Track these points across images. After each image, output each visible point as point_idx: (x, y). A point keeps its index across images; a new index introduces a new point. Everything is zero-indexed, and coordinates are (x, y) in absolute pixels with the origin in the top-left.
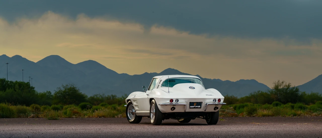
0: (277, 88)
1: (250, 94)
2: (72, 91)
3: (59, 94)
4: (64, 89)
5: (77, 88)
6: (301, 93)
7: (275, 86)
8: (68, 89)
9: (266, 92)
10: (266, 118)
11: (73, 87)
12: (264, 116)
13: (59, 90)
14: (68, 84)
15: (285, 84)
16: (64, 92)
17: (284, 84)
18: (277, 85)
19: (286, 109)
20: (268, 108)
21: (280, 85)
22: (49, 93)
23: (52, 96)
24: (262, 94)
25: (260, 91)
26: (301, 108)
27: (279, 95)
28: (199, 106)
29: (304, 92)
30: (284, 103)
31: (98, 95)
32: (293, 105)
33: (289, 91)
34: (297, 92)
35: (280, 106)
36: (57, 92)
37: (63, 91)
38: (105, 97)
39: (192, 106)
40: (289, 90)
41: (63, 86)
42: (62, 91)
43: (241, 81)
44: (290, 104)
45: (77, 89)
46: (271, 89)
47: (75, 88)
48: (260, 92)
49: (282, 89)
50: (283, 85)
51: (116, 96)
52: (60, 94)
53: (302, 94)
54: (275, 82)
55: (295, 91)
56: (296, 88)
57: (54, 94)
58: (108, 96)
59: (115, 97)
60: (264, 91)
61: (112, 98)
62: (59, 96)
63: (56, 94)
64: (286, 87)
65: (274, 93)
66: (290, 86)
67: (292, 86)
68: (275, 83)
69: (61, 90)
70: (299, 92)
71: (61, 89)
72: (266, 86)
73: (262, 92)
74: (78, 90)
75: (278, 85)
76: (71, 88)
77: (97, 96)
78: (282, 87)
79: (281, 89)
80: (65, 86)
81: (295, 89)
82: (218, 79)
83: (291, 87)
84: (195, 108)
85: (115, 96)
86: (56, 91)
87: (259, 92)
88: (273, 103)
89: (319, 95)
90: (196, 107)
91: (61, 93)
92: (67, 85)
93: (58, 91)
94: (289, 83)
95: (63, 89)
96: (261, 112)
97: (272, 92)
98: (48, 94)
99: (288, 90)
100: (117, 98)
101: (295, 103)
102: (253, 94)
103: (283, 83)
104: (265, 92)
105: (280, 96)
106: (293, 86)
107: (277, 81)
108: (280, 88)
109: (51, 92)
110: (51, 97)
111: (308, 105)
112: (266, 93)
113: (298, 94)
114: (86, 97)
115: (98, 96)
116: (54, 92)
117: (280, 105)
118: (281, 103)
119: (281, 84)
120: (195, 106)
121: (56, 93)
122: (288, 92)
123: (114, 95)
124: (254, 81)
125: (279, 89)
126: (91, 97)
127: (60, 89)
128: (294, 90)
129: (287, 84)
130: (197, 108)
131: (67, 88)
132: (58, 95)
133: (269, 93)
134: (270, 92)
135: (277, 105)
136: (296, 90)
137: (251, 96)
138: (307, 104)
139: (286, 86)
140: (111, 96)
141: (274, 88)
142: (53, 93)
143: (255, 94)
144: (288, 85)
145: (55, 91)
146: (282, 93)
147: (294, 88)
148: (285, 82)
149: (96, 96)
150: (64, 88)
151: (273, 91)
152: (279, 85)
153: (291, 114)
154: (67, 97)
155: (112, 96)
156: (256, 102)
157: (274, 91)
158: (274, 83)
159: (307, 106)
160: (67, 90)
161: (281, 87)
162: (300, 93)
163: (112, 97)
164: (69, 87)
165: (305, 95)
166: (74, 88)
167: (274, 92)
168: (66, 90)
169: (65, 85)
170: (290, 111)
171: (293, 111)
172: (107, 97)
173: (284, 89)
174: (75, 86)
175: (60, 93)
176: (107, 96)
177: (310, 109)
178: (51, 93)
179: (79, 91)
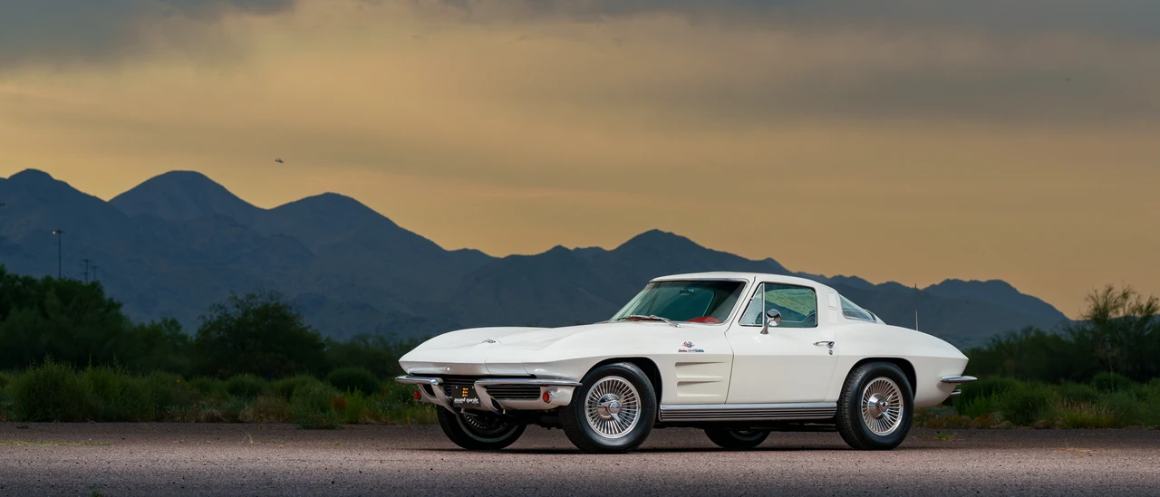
0: (1100, 316)
2: (270, 321)
3: (219, 333)
4: (240, 311)
5: (290, 308)
7: (1096, 309)
8: (254, 311)
9: (1058, 334)
11: (274, 302)
13: (218, 314)
14: (257, 293)
15: (1134, 303)
16: (239, 323)
17: (1132, 300)
18: (1101, 304)
21: (1115, 307)
22: (173, 328)
23: (184, 338)
24: (1040, 343)
27: (1109, 347)
30: (1139, 379)
31: (371, 336)
33: (1150, 331)
35: (1124, 389)
36: (212, 325)
37: (236, 318)
40: (1149, 329)
41: (235, 298)
42: (233, 320)
43: (951, 285)
45: (294, 313)
46: (1078, 322)
47: (285, 306)
48: (1032, 334)
49: (1120, 319)
50: (1127, 307)
52: (222, 333)
54: (1096, 291)
57: (198, 332)
60: (1048, 330)
62: (220, 339)
63: (204, 333)
64: (1137, 314)
65: (1090, 336)
66: (1153, 311)
68: (1094, 299)
69: (227, 315)
71: (229, 312)
73: (1038, 332)
74: (294, 317)
75: (1106, 304)
76: (266, 306)
77: (365, 341)
78: (1121, 314)
79: (1117, 319)
80: (242, 301)
86: (209, 318)
87: (1027, 331)
88: (1095, 379)
91: (229, 330)
92: (253, 296)
93: (215, 318)
94: (1151, 297)
95: (235, 313)
97: (1080, 335)
98: (169, 329)
99: (1147, 326)
102: (1003, 340)
103: (1125, 296)
104: (1049, 333)
105: (1112, 351)
107: (1101, 292)
108: (1112, 315)
109: (181, 323)
110: (177, 344)
112: (1056, 338)
114: (327, 343)
115: (370, 341)
116: (199, 324)
119: (1120, 301)
121: (205, 326)
122: (1147, 333)
124: (1000, 287)
125: (1111, 320)
127: (223, 310)
129: (1144, 303)
131: (252, 308)
132: (216, 335)
133: (1071, 339)
134: (1072, 333)
135: (1113, 386)
137: (994, 348)
139: (1140, 309)
141: (1089, 319)
142: (191, 330)
143: (1013, 339)
144: (1149, 306)
145: (203, 317)
146: (1123, 336)
148: (1134, 293)
149: (362, 343)
150: (238, 306)
151: (1084, 330)
152: (1113, 305)
154: (252, 344)
157: (1089, 328)
158: (1090, 299)
160: (251, 317)
161: (1117, 312)
164: (260, 302)
166: (279, 309)
167: (1092, 332)
168: (245, 314)
169: (241, 296)
173: (1131, 323)
174: (283, 301)
175: (223, 327)
178: (179, 328)
179: (301, 321)
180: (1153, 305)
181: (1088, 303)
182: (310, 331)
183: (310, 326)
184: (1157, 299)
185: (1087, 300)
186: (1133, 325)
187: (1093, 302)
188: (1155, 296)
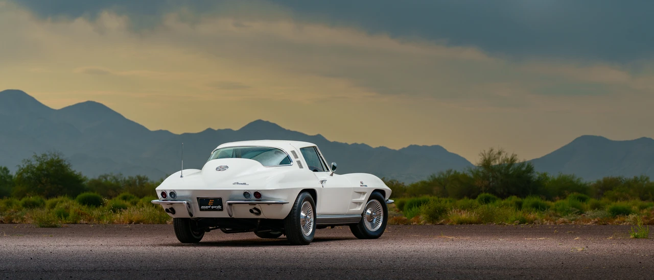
0: (487, 164)
1: (432, 177)
2: (54, 168)
3: (27, 174)
4: (38, 162)
5: (65, 161)
6: (538, 176)
7: (484, 160)
8: (46, 163)
9: (465, 172)
10: (465, 227)
11: (57, 158)
12: (461, 223)
13: (27, 164)
14: (48, 153)
15: (504, 157)
16: (38, 169)
17: (503, 156)
18: (487, 157)
19: (505, 208)
20: (470, 208)
21: (494, 159)
22: (5, 172)
23: (11, 177)
24: (456, 178)
25: (451, 171)
26: (536, 206)
27: (491, 180)
28: (219, 207)
29: (545, 174)
30: (503, 197)
31: (108, 175)
32: (519, 200)
34: (529, 174)
35: (493, 202)
36: (24, 170)
37: (36, 167)
38: (124, 180)
39: (206, 206)
40: (511, 170)
41: (36, 156)
42: (34, 167)
43: (412, 147)
44: (514, 199)
45: (67, 163)
46: (475, 167)
47: (62, 160)
48: (452, 173)
49: (497, 165)
50: (500, 159)
51: (147, 179)
52: (29, 174)
53: (539, 178)
54: (484, 151)
55: (524, 172)
56: (528, 166)
57: (17, 173)
58: (129, 177)
59: (144, 181)
60: (461, 170)
61: (137, 184)
62: (29, 178)
63: (20, 174)
65: (481, 175)
66: (514, 161)
67: (520, 159)
68: (483, 155)
69: (31, 165)
70: (533, 174)
71: (33, 163)
72: (464, 160)
73: (455, 172)
74: (67, 166)
75: (489, 158)
76: (52, 161)
77: (106, 178)
78: (497, 163)
79: (495, 166)
80: (40, 158)
81: (526, 165)
82: (363, 145)
83: (517, 162)
84: (210, 210)
85: (144, 179)
86: (22, 166)
87: (449, 172)
88: (479, 197)
89: (575, 180)
90: (213, 207)
91: (32, 172)
92: (45, 155)
93: (25, 166)
94: (513, 154)
95: (36, 164)
96: (457, 215)
97: (476, 174)
98: (3, 172)
99: (511, 169)
100: (149, 181)
101: (525, 197)
102: (437, 176)
103: (500, 153)
104: (461, 173)
105: (493, 181)
106: (522, 161)
107: (487, 151)
108: (493, 163)
109: (9, 169)
110: (8, 180)
111: (553, 201)
112: (464, 176)
113: (532, 177)
114: (85, 179)
115: (108, 178)
116: (17, 169)
117: (494, 200)
118: (496, 197)
119: (497, 156)
120: (211, 206)
121: (20, 170)
122: (511, 173)
123: (142, 176)
124: (438, 149)
125: (492, 167)
126: (94, 181)
127: (30, 162)
128: (524, 169)
129: (509, 157)
130: (215, 210)
131: (45, 161)
132: (25, 175)
133: (471, 175)
134: (473, 173)
135: (487, 201)
136: (526, 168)
137: (432, 181)
138: (550, 198)
139: (507, 160)
140: (137, 178)
141: (481, 165)
142: (13, 172)
143: (442, 176)
144: (512, 159)
145: (19, 166)
146: (498, 174)
147: (523, 164)
148: (504, 152)
149: (104, 179)
150: (37, 160)
151: (478, 171)
152: (492, 158)
153: (515, 219)
154: (44, 180)
155: (139, 177)
156: (445, 194)
157: (481, 170)
158: (481, 155)
159: (549, 203)
160: (44, 166)
161: (495, 162)
162: (536, 176)
163: (137, 181)
164: (49, 158)
165: (547, 179)
166: (59, 161)
167: (482, 172)
168: (41, 165)
169: (39, 155)
170: (513, 215)
171: (520, 214)
172: (128, 181)
173: (502, 167)
174: (61, 158)
175: (29, 171)
176: (127, 178)
177: (556, 210)
178: (8, 172)
179: (70, 168)
180: (514, 158)
181: (480, 157)
182: (75, 173)
183: (75, 171)
184: (516, 155)
185: (480, 155)
186: (504, 168)
187: (483, 157)
188: (515, 153)
